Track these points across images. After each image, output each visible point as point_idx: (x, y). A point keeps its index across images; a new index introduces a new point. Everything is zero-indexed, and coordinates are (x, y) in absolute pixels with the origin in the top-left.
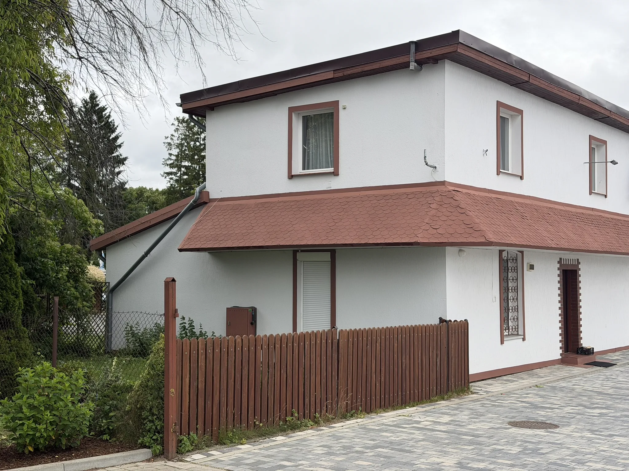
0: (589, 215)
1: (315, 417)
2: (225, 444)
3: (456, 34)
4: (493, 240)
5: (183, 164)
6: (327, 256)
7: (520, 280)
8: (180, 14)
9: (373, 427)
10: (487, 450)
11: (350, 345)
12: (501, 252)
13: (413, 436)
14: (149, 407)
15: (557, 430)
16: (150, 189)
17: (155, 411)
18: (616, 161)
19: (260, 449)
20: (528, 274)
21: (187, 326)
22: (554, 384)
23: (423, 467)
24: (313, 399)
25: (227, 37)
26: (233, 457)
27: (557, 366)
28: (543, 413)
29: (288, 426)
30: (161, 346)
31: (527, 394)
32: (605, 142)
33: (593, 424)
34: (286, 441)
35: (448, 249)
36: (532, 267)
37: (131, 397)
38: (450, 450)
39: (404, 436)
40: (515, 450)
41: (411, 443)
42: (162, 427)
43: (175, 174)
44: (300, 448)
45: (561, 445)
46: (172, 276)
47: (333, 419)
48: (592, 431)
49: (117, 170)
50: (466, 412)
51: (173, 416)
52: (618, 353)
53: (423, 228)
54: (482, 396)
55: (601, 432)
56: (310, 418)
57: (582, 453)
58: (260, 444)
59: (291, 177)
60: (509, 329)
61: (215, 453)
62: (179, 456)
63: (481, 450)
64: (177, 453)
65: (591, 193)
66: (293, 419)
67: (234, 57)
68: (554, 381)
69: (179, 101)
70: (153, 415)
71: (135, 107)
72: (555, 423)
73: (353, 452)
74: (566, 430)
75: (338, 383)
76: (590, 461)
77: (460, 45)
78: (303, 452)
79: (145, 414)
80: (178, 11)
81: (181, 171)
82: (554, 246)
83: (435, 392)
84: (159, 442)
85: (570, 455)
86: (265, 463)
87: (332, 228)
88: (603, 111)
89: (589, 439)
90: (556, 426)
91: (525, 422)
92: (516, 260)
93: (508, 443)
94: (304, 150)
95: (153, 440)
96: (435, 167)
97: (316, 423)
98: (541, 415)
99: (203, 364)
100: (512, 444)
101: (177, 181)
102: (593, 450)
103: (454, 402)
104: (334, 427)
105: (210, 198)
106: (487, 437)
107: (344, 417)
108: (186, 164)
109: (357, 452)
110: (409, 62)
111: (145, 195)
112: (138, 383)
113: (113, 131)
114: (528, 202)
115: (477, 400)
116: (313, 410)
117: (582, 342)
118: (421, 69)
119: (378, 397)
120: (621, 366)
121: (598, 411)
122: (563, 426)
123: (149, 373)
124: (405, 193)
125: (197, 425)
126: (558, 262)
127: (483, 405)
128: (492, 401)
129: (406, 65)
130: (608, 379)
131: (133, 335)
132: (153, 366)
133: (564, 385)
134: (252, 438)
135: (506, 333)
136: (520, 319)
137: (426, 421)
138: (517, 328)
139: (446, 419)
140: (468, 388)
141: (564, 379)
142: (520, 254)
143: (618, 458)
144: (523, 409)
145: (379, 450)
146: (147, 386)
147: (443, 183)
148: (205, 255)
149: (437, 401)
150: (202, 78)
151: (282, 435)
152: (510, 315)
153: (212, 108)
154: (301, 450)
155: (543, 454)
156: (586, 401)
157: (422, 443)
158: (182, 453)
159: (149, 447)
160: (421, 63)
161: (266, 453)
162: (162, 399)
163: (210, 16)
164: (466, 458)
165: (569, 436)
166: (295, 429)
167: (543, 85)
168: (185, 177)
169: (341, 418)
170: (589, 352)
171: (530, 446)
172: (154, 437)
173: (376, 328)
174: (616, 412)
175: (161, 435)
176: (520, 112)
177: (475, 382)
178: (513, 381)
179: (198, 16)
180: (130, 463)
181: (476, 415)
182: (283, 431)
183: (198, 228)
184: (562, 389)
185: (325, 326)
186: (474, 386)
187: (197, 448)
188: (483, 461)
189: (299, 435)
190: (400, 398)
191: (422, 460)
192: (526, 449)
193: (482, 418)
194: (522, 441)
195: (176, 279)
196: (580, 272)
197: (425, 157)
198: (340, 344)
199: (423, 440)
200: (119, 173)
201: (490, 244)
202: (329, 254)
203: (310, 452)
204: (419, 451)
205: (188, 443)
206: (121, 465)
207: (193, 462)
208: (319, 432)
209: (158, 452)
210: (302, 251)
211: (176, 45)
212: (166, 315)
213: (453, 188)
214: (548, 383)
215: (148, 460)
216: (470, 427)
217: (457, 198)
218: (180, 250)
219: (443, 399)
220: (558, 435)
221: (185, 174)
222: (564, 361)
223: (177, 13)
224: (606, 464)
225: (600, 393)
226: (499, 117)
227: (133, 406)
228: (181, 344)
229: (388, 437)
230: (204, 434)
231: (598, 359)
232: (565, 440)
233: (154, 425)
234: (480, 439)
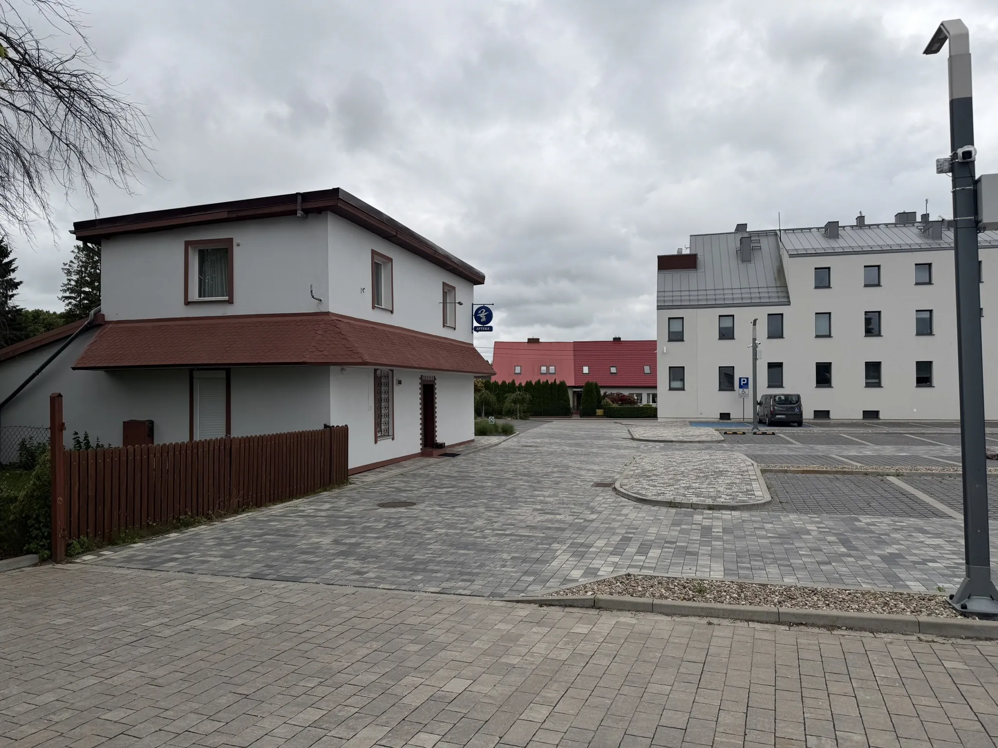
0: (443, 342)
1: (208, 514)
2: (117, 544)
3: (336, 191)
4: (369, 361)
5: (83, 289)
6: (223, 374)
7: (390, 393)
8: (71, 146)
9: (262, 519)
10: (358, 528)
11: (242, 450)
12: (376, 370)
13: (297, 523)
14: (34, 516)
15: (415, 507)
16: (47, 312)
17: (42, 519)
18: (462, 302)
19: (153, 546)
20: (397, 389)
21: (81, 439)
22: (414, 472)
23: (304, 547)
24: (206, 499)
25: (120, 171)
26: (125, 555)
27: (418, 458)
28: (405, 495)
29: (182, 524)
30: (48, 457)
31: (394, 481)
32: (454, 288)
33: (442, 500)
34: (180, 537)
35: (332, 367)
36: (400, 382)
37: (15, 507)
38: (329, 531)
39: (290, 524)
40: (381, 525)
41: (295, 529)
42: (50, 534)
43: (74, 298)
44: (192, 541)
45: (416, 518)
46: (57, 391)
47: (225, 514)
48: (440, 506)
49: (10, 293)
50: (344, 499)
51: (61, 522)
52: (462, 446)
53: (310, 350)
54: (358, 486)
55: (446, 505)
56: (203, 515)
57: (432, 522)
58: (152, 542)
59: (187, 303)
60: (381, 431)
61: (107, 553)
62: (68, 558)
63: (354, 528)
64: (66, 555)
65: (444, 326)
66: (186, 518)
67: (128, 191)
68: (415, 470)
69: (73, 229)
70: (40, 522)
71: (22, 231)
72: (414, 501)
73: (243, 541)
74: (421, 506)
75: (230, 484)
76: (437, 528)
77: (340, 201)
78: (195, 545)
79: (30, 522)
80: (68, 142)
81: (81, 296)
82: (416, 366)
83: (319, 485)
84: (46, 547)
85: (423, 525)
86: (156, 557)
87: (227, 349)
88: (452, 264)
89: (438, 512)
90: (414, 504)
91: (390, 503)
92: (388, 377)
93: (376, 521)
94: (200, 280)
95: (40, 545)
96: (321, 300)
97: (209, 519)
98: (403, 496)
99: (93, 473)
100: (379, 521)
101: (75, 305)
102: (440, 519)
103: (336, 491)
104: (226, 521)
105: (106, 320)
106: (360, 517)
107: (236, 512)
108: (87, 289)
109: (246, 540)
110: (296, 210)
111: (41, 317)
112: (22, 493)
113: (7, 256)
114: (398, 331)
115: (354, 489)
116: (206, 508)
117: (437, 439)
118: (307, 217)
119: (268, 493)
120: (465, 455)
121: (445, 490)
122: (419, 503)
123: (34, 484)
124: (294, 321)
125: (87, 529)
126: (420, 379)
127: (358, 493)
128: (367, 489)
129: (294, 213)
130: (454, 466)
131: (26, 448)
132: (39, 477)
133: (422, 472)
134: (145, 537)
135: (379, 435)
136: (391, 424)
137: (310, 509)
138: (388, 430)
139: (327, 506)
140: (347, 480)
141: (422, 468)
142: (390, 372)
143: (457, 524)
144: (390, 493)
145: (266, 537)
146: (32, 496)
147: (328, 313)
148: (101, 373)
149: (320, 492)
150: (93, 207)
151: (175, 532)
152: (383, 420)
153: (109, 237)
154: (194, 543)
155: (403, 526)
156: (438, 483)
157: (305, 527)
158: (71, 556)
159: (35, 553)
160: (307, 212)
161: (159, 548)
162: (50, 507)
163: (103, 151)
164: (340, 536)
165: (422, 510)
166: (188, 526)
167: (408, 240)
168: (86, 302)
169: (233, 513)
170: (442, 446)
171: (393, 521)
172: (41, 543)
173: (267, 435)
174: (458, 489)
175: (48, 541)
176: (391, 260)
177: (353, 475)
178: (383, 472)
179: (90, 150)
180: (14, 569)
181: (352, 501)
182: (176, 528)
183: (93, 348)
184: (420, 475)
185: (221, 434)
186: (352, 478)
187: (87, 550)
188: (354, 537)
189: (192, 530)
190: (288, 491)
191: (303, 542)
192: (390, 523)
193: (357, 503)
194: (386, 518)
195: (62, 394)
196: (436, 386)
197: (312, 291)
198: (233, 449)
199: (306, 525)
200: (12, 296)
201: (366, 364)
202: (224, 372)
203: (202, 544)
204: (301, 534)
205: (78, 546)
206: (4, 572)
207: (84, 563)
208: (212, 527)
209: (46, 556)
210: (198, 369)
211: (65, 174)
212: (52, 428)
213: (336, 318)
214: (410, 471)
215: (35, 565)
216: (346, 511)
217: (339, 326)
218: (74, 369)
219: (326, 490)
220: (414, 511)
221: (84, 299)
222: (423, 454)
223: (67, 145)
224: (448, 529)
225: (447, 476)
226: (373, 263)
227: (18, 516)
228: (69, 455)
229: (275, 526)
230: (95, 536)
231: (448, 451)
232: (420, 514)
233: (41, 532)
234: (354, 520)
